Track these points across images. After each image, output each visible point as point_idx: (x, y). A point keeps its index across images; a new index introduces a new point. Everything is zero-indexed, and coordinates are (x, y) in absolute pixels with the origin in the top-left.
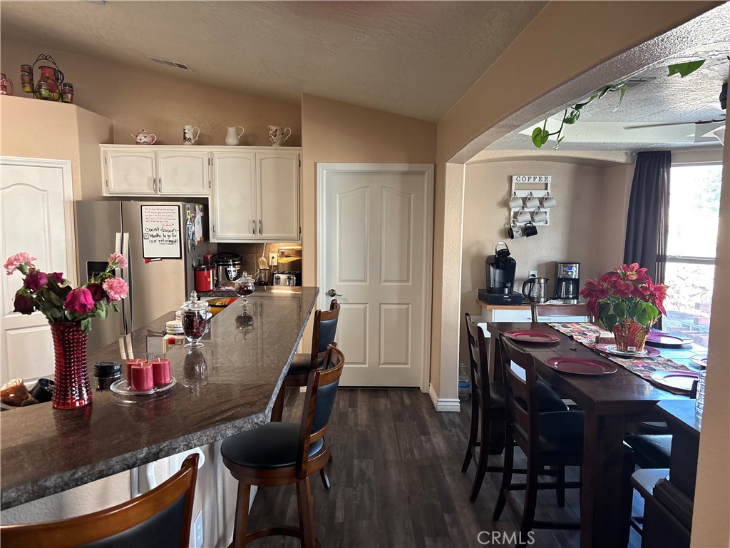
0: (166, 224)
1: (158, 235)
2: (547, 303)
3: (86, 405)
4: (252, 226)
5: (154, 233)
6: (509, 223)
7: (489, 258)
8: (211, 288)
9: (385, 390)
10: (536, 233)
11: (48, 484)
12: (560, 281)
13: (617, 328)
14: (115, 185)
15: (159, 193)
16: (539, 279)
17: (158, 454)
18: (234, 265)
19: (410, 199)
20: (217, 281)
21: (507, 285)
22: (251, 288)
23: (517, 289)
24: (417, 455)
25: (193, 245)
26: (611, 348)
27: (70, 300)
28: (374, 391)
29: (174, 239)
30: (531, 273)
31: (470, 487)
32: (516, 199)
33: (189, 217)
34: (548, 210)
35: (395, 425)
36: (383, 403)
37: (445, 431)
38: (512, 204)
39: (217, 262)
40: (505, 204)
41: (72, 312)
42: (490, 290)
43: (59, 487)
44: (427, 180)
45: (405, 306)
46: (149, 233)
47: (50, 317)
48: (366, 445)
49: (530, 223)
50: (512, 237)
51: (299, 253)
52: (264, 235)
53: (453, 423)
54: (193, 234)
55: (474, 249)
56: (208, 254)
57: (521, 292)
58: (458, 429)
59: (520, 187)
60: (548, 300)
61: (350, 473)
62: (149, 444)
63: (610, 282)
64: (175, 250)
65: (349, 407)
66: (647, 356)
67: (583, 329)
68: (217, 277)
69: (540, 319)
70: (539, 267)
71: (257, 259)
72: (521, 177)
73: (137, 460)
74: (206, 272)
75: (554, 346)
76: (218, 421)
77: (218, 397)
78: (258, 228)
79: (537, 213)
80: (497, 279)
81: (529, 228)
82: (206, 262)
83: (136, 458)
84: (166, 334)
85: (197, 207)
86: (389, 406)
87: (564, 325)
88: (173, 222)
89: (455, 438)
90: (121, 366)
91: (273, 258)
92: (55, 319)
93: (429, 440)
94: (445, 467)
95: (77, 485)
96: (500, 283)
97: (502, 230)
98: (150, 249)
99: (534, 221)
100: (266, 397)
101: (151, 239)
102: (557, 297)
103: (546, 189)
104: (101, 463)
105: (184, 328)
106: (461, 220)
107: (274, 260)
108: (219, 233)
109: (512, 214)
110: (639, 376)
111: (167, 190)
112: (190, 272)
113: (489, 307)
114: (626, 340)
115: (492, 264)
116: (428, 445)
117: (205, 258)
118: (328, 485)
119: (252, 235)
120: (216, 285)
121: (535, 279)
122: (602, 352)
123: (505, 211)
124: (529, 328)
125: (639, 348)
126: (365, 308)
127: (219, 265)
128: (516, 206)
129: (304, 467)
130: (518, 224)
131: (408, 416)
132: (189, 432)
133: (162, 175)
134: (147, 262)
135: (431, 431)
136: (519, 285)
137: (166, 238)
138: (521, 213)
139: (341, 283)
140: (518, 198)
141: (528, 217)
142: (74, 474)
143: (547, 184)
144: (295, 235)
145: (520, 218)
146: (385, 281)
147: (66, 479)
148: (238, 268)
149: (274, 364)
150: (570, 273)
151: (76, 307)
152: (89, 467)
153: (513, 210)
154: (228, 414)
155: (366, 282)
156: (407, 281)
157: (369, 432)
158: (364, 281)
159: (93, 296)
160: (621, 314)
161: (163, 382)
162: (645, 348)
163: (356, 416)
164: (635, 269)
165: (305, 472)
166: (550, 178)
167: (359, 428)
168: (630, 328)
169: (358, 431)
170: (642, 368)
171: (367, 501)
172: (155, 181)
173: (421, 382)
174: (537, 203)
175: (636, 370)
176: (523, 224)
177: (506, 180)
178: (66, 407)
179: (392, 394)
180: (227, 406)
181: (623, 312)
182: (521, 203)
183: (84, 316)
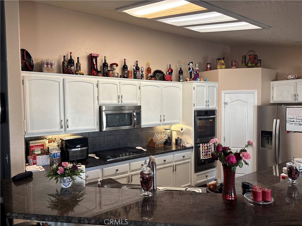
0: (298, 116)
1: (294, 121)
3: (233, 200)
14: (276, 98)
15: (297, 101)
46: (290, 120)
47: (223, 163)
84: (283, 172)
98: (290, 127)
111: (301, 100)
133: (299, 93)
134: (287, 133)
137: (298, 123)
151: (229, 162)
159: (236, 159)
161: (267, 200)
172: (295, 95)
183: (233, 165)
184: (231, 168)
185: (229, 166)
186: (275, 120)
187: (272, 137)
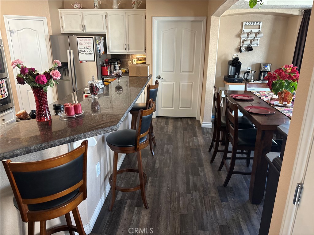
0: (88, 46)
1: (85, 51)
2: (254, 82)
3: (49, 120)
4: (125, 46)
5: (83, 50)
6: (240, 45)
7: (230, 61)
8: (108, 74)
9: (181, 118)
10: (252, 50)
11: (31, 148)
12: (261, 72)
13: (279, 93)
14: (66, 28)
15: (85, 32)
16: (251, 71)
17: (73, 139)
18: (118, 64)
19: (195, 34)
20: (111, 71)
21: (237, 74)
22: (121, 75)
23: (241, 76)
24: (191, 144)
25: (100, 55)
26: (276, 103)
27: (37, 79)
28: (176, 119)
29: (91, 53)
30: (249, 68)
31: (211, 157)
32: (244, 33)
33: (98, 43)
34: (259, 39)
35: (183, 133)
36: (179, 123)
37: (204, 135)
38: (242, 36)
39: (110, 63)
40: (239, 36)
41: (39, 84)
42: (229, 76)
43: (36, 150)
44: (203, 24)
45: (191, 83)
46: (81, 50)
47: (32, 86)
48: (170, 140)
49: (250, 45)
50: (241, 52)
51: (145, 59)
52: (130, 51)
53: (208, 132)
54: (100, 50)
55: (223, 58)
56: (107, 59)
57: (243, 77)
58: (210, 135)
59: (247, 27)
60: (255, 81)
61: (163, 150)
62: (70, 136)
63: (279, 73)
64: (92, 58)
65: (165, 125)
66: (292, 106)
67: (267, 94)
68: (111, 69)
69: (248, 89)
70: (252, 66)
71: (127, 61)
72: (248, 22)
73: (65, 141)
74: (106, 67)
75: (251, 101)
76: (97, 128)
77: (100, 119)
78: (127, 48)
79: (253, 40)
80: (232, 71)
81: (249, 47)
82: (106, 63)
83: (65, 140)
84: (85, 93)
85: (101, 38)
86: (182, 125)
87: (258, 92)
88: (91, 45)
89: (208, 138)
90: (63, 106)
91: (134, 61)
92: (34, 87)
93: (197, 139)
94: (201, 149)
95: (43, 149)
96: (233, 73)
97: (236, 48)
98: (82, 57)
99: (252, 44)
100: (118, 120)
101: (82, 52)
102: (259, 80)
103: (259, 28)
104: (51, 142)
105: (90, 91)
106: (217, 44)
107: (135, 62)
108: (111, 50)
109: (242, 41)
110: (285, 115)
111: (88, 30)
112: (99, 67)
113: (227, 84)
114: (284, 99)
115: (231, 64)
116: (196, 141)
117: (105, 61)
118: (154, 154)
119: (125, 51)
120: (110, 73)
121: (250, 71)
122: (272, 104)
123: (239, 39)
124: (243, 93)
125: (289, 102)
126: (173, 84)
127: (111, 64)
128: (244, 37)
129: (138, 146)
130: (244, 46)
131: (189, 129)
132: (85, 132)
133: (85, 24)
134: (81, 63)
135: (198, 135)
136: (243, 74)
137: (88, 52)
138: (246, 40)
139: (163, 73)
140: (245, 33)
141: (249, 42)
142: (41, 145)
143: (260, 26)
144: (143, 51)
145: (245, 43)
146: (182, 72)
147: (38, 147)
148: (119, 65)
149: (125, 107)
150: (266, 69)
151: (40, 82)
152: (47, 143)
153: (242, 39)
154: (102, 126)
155: (174, 72)
156: (192, 72)
157: (172, 135)
158: (173, 72)
159: (47, 78)
160: (282, 87)
161: (79, 113)
162: (292, 103)
163: (168, 129)
164: (292, 67)
165: (138, 148)
166: (261, 23)
167: (168, 133)
168: (285, 94)
169: (168, 134)
170: (288, 112)
171: (168, 161)
172: (82, 26)
173: (196, 115)
174: (254, 35)
175: (284, 112)
176: (246, 46)
177: (240, 24)
178: (41, 121)
179: (184, 120)
180: (103, 122)
181: (283, 86)
182: (246, 35)
183: (44, 86)
184: (43, 89)
185: (40, 87)
186: (68, 51)
187: (68, 68)
